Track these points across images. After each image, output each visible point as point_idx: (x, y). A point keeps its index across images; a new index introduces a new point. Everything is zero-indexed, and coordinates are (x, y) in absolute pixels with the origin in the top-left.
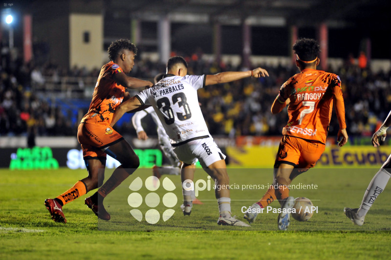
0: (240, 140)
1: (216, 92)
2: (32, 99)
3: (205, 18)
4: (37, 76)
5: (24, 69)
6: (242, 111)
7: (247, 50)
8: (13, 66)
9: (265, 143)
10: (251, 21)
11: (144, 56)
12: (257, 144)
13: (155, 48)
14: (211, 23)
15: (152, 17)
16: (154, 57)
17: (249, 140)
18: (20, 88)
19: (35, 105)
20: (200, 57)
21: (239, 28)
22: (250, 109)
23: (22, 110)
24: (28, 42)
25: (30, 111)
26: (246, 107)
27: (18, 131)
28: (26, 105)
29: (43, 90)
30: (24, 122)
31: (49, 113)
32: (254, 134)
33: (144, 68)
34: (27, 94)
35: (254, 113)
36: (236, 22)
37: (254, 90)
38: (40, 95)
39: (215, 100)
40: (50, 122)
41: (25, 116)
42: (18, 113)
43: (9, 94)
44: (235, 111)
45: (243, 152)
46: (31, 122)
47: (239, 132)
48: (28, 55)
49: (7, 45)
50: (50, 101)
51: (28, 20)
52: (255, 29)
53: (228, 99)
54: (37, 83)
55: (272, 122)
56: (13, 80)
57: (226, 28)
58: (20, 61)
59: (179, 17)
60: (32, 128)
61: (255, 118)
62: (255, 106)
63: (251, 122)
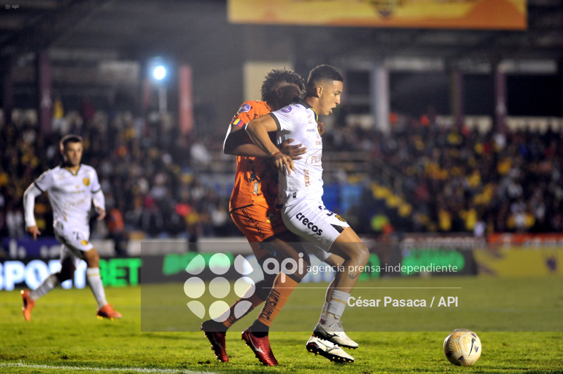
0: (494, 239)
1: (457, 170)
2: (193, 185)
3: (438, 64)
4: (199, 153)
5: (181, 142)
6: (495, 197)
7: (501, 108)
8: (166, 139)
9: (530, 244)
10: (506, 67)
11: (352, 120)
12: (517, 244)
13: (366, 109)
14: (448, 71)
15: (362, 64)
16: (366, 122)
17: (507, 238)
18: (177, 170)
19: (197, 193)
20: (433, 121)
21: (489, 78)
22: (507, 193)
23: (179, 200)
24: (186, 104)
25: (190, 202)
26: (501, 192)
27: (174, 230)
28: (184, 193)
29: (209, 171)
30: (182, 218)
31: (217, 203)
32: (513, 230)
33: (352, 138)
34: (186, 178)
35: (513, 200)
36: (484, 68)
37: (513, 166)
38: (204, 179)
39: (455, 182)
40: (219, 217)
41: (184, 210)
42: (173, 205)
43: (160, 179)
44: (485, 197)
45: (498, 256)
46: (192, 218)
47: (491, 228)
48: (187, 122)
49: (157, 109)
50: (218, 187)
51: (185, 74)
52: (512, 79)
53: (474, 180)
54: (200, 163)
55: (540, 212)
56: (167, 159)
57: (469, 78)
58: (175, 132)
59: (401, 64)
60: (195, 226)
61: (515, 207)
62: (515, 190)
63: (509, 213)
